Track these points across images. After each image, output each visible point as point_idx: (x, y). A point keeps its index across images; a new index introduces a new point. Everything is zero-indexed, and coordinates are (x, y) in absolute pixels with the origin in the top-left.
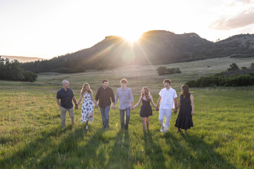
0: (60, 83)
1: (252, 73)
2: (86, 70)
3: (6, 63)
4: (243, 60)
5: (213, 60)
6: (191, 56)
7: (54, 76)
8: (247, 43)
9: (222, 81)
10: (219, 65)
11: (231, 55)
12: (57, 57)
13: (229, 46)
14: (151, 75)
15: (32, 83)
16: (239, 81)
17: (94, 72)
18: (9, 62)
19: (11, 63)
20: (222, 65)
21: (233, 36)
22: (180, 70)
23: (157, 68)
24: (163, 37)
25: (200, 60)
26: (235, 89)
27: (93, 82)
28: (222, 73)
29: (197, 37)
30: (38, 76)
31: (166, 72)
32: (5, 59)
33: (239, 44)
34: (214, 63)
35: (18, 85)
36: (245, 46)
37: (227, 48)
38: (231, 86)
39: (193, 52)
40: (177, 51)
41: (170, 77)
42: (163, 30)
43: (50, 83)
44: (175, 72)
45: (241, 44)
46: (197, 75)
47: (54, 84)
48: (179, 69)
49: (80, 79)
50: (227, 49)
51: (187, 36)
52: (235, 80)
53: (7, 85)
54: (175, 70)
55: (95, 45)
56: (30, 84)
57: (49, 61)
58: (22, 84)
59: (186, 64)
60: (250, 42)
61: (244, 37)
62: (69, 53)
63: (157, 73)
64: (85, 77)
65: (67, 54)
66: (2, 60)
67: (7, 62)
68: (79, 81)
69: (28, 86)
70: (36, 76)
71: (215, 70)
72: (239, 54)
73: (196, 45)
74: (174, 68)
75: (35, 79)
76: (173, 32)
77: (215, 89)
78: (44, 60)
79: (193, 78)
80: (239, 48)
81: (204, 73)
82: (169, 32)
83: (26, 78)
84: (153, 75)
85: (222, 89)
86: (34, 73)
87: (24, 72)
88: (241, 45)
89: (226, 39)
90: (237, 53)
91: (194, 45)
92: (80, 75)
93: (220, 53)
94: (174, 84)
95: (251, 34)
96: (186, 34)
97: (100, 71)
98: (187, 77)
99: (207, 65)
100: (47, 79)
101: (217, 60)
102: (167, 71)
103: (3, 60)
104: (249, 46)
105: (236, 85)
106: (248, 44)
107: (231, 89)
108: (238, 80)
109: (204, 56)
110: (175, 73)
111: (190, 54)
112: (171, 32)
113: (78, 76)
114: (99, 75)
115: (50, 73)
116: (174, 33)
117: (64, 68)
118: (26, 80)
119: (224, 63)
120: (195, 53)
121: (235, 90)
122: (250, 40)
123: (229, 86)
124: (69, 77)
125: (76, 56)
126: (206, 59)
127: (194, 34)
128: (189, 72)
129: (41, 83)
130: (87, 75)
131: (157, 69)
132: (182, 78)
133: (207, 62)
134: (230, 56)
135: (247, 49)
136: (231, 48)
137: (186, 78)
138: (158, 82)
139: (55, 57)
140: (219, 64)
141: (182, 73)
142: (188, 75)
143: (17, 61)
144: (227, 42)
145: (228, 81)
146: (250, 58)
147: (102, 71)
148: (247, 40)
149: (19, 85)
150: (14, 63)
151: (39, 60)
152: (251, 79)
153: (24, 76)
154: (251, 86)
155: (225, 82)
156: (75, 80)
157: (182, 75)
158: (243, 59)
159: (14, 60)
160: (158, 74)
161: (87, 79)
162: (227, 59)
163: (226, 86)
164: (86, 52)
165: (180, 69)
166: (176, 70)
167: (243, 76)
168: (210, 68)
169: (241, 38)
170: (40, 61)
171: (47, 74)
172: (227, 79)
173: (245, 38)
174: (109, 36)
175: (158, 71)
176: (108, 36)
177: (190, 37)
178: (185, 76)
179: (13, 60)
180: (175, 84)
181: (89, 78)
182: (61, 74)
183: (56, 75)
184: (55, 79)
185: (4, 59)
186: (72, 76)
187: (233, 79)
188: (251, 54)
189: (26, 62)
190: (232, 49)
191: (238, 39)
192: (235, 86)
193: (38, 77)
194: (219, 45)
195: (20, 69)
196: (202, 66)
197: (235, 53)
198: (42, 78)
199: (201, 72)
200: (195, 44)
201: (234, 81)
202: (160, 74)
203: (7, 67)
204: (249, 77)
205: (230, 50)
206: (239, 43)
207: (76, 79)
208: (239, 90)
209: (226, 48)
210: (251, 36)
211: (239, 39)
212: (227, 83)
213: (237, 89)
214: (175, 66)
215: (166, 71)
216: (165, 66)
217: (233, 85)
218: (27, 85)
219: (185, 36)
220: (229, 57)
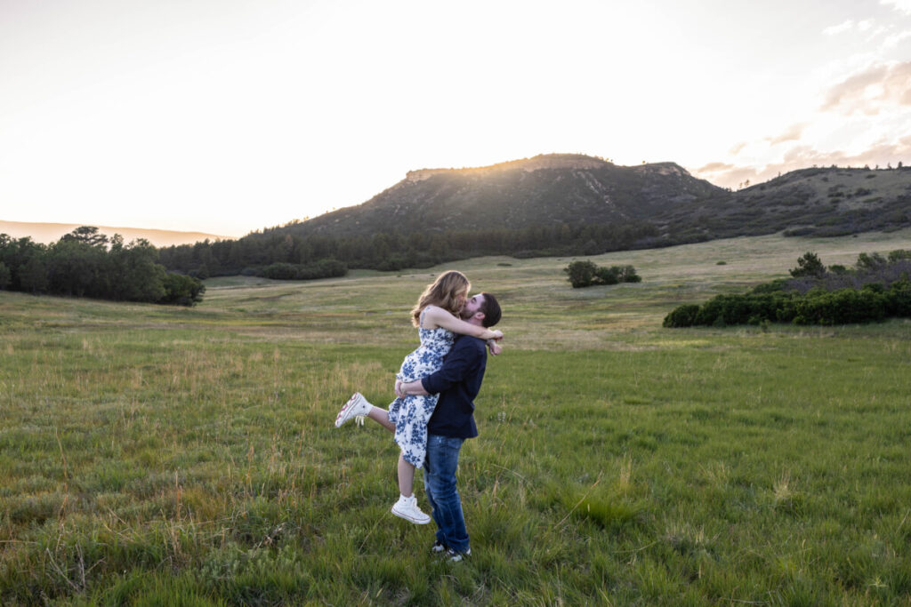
0: (273, 309)
1: (876, 285)
2: (350, 271)
3: (114, 248)
4: (822, 245)
5: (731, 243)
6: (664, 232)
7: (252, 287)
8: (834, 193)
9: (786, 309)
10: (752, 260)
11: (786, 230)
12: (261, 231)
13: (779, 203)
14: (548, 287)
15: (189, 309)
16: (841, 310)
17: (372, 276)
18: (123, 246)
19: (128, 248)
20: (759, 258)
21: (789, 173)
22: (638, 274)
23: (567, 266)
24: (579, 173)
25: (692, 243)
26: (832, 334)
27: (373, 309)
28: (775, 281)
29: (682, 174)
30: (206, 288)
31: (593, 279)
32: (109, 236)
33: (808, 195)
34: (737, 252)
35: (150, 314)
36: (827, 201)
37: (773, 208)
38: (816, 322)
39: (671, 218)
40: (622, 215)
41: (609, 295)
42: (581, 155)
43: (242, 311)
44: (621, 278)
45: (813, 196)
46: (688, 287)
47: (255, 311)
48: (633, 270)
49: (333, 299)
50: (772, 211)
51: (652, 171)
52: (828, 307)
53: (116, 315)
54: (621, 273)
55: (375, 197)
56: (186, 313)
57: (236, 242)
58: (161, 312)
59: (652, 255)
60: (840, 190)
61: (823, 176)
62: (297, 221)
63: (568, 280)
64: (347, 293)
65: (290, 224)
66: (100, 240)
67: (117, 247)
68: (330, 304)
69: (181, 318)
70: (201, 289)
71: (742, 273)
72: (811, 227)
73: (678, 199)
74: (618, 266)
75: (197, 297)
76: (609, 161)
77: (765, 332)
78: (224, 241)
79: (679, 297)
80: (807, 207)
81: (709, 281)
82: (596, 160)
83: (170, 293)
84: (554, 286)
85: (787, 332)
86: (195, 281)
87: (166, 276)
88: (815, 200)
89: (768, 182)
90: (803, 224)
91: (672, 199)
92: (333, 286)
93: (752, 223)
94: (624, 314)
95: (844, 169)
96: (648, 167)
97: (392, 273)
98: (660, 293)
99: (717, 259)
100: (232, 296)
101: (743, 243)
102: (597, 275)
103: (104, 239)
104: (837, 201)
105: (833, 321)
106: (836, 195)
107: (818, 332)
108: (837, 304)
109: (706, 232)
110: (621, 280)
111: (662, 225)
112: (605, 159)
113: (327, 289)
114: (389, 286)
115: (239, 279)
116: (611, 165)
117: (282, 265)
118: (171, 299)
119: (766, 252)
120: (677, 222)
121: (833, 337)
122: (842, 186)
123: (809, 324)
124: (299, 293)
125: (320, 228)
126: (711, 239)
127: (673, 164)
128: (661, 279)
129: (217, 310)
130: (351, 285)
131: (566, 270)
132: (643, 296)
133: (714, 250)
134: (783, 231)
135: (833, 210)
136: (783, 208)
137: (655, 297)
138: (572, 308)
139: (254, 231)
140: (751, 255)
141: (643, 280)
142: (661, 289)
143: (147, 244)
144: (771, 190)
145: (804, 308)
146: (844, 238)
147: (398, 273)
148: (832, 185)
149: (152, 316)
150: (136, 249)
151: (207, 241)
152: (877, 303)
153: (166, 287)
154: (881, 325)
155: (796, 312)
156: (318, 300)
157: (644, 288)
158: (821, 242)
159: (139, 240)
160: (570, 284)
161: (352, 297)
162: (774, 239)
163: (800, 323)
164: (347, 216)
165: (636, 268)
166: (624, 273)
167: (850, 294)
168: (725, 266)
169: (813, 178)
170: (210, 243)
171: (232, 284)
172: (800, 302)
173: (826, 180)
174: (417, 171)
175: (569, 274)
176: (414, 170)
177: (662, 176)
178: (651, 292)
179: (135, 240)
180: (628, 314)
181: (357, 294)
182: (273, 281)
183: (259, 284)
184: (257, 298)
185: (105, 236)
186: (308, 290)
187: (822, 301)
188: (845, 228)
189: (168, 245)
190: (787, 211)
191: (804, 181)
192: (829, 325)
193: (207, 292)
194: (747, 199)
195: (155, 265)
196: (702, 262)
197: (799, 223)
198: (218, 295)
199: (701, 278)
200: (676, 195)
201: (824, 309)
202: (577, 285)
203: (114, 260)
204: (870, 297)
205: (782, 212)
206: (808, 192)
207: (321, 298)
208: (843, 337)
209: (769, 209)
210: (843, 172)
211: (809, 180)
212: (802, 313)
213: (837, 333)
214: (619, 259)
215: (593, 276)
216: (591, 261)
217: (821, 321)
218: (176, 315)
219: (645, 172)
220: (780, 233)
